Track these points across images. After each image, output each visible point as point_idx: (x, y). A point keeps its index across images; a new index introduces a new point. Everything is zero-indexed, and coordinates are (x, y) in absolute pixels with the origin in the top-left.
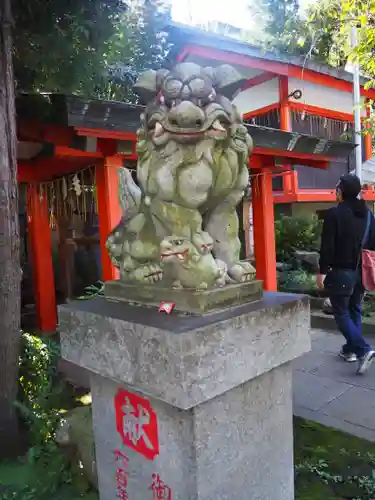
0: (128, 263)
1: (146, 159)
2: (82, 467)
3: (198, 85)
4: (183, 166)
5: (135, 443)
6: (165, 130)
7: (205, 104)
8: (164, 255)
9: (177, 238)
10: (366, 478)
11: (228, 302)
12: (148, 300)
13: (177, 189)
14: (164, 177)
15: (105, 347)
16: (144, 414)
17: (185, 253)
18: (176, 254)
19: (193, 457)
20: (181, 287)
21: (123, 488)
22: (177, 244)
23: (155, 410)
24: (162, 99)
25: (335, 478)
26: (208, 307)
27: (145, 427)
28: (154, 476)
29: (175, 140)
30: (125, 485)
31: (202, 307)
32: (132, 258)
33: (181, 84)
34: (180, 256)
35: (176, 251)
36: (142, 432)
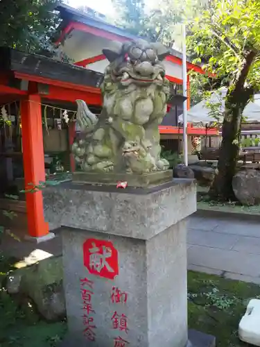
0: (91, 159)
1: (112, 94)
2: (31, 306)
3: (150, 52)
4: (138, 100)
5: (99, 271)
6: (130, 77)
7: (153, 64)
8: (126, 152)
9: (133, 142)
10: (210, 293)
11: (159, 181)
12: (106, 182)
13: (134, 113)
14: (126, 105)
15: (84, 210)
16: (107, 251)
17: (139, 151)
18: (133, 151)
19: (145, 271)
20: (131, 173)
21: (87, 302)
22: (134, 145)
23: (116, 247)
24: (128, 59)
25: (193, 295)
26: (151, 183)
27: (107, 260)
28: (114, 289)
29: (135, 84)
30: (89, 299)
31: (148, 183)
32: (96, 156)
33: (141, 52)
34: (136, 153)
35: (133, 149)
36: (105, 263)
